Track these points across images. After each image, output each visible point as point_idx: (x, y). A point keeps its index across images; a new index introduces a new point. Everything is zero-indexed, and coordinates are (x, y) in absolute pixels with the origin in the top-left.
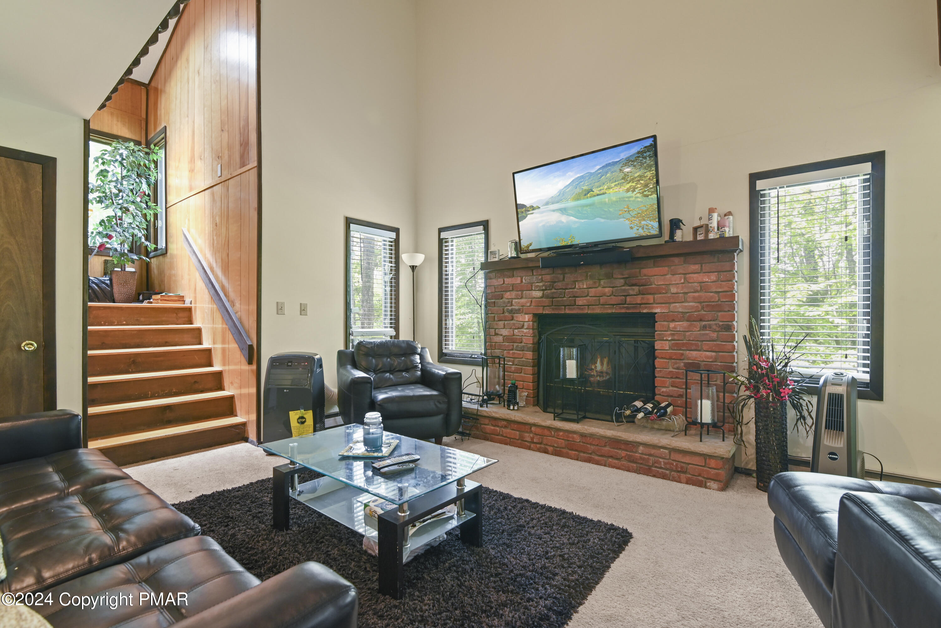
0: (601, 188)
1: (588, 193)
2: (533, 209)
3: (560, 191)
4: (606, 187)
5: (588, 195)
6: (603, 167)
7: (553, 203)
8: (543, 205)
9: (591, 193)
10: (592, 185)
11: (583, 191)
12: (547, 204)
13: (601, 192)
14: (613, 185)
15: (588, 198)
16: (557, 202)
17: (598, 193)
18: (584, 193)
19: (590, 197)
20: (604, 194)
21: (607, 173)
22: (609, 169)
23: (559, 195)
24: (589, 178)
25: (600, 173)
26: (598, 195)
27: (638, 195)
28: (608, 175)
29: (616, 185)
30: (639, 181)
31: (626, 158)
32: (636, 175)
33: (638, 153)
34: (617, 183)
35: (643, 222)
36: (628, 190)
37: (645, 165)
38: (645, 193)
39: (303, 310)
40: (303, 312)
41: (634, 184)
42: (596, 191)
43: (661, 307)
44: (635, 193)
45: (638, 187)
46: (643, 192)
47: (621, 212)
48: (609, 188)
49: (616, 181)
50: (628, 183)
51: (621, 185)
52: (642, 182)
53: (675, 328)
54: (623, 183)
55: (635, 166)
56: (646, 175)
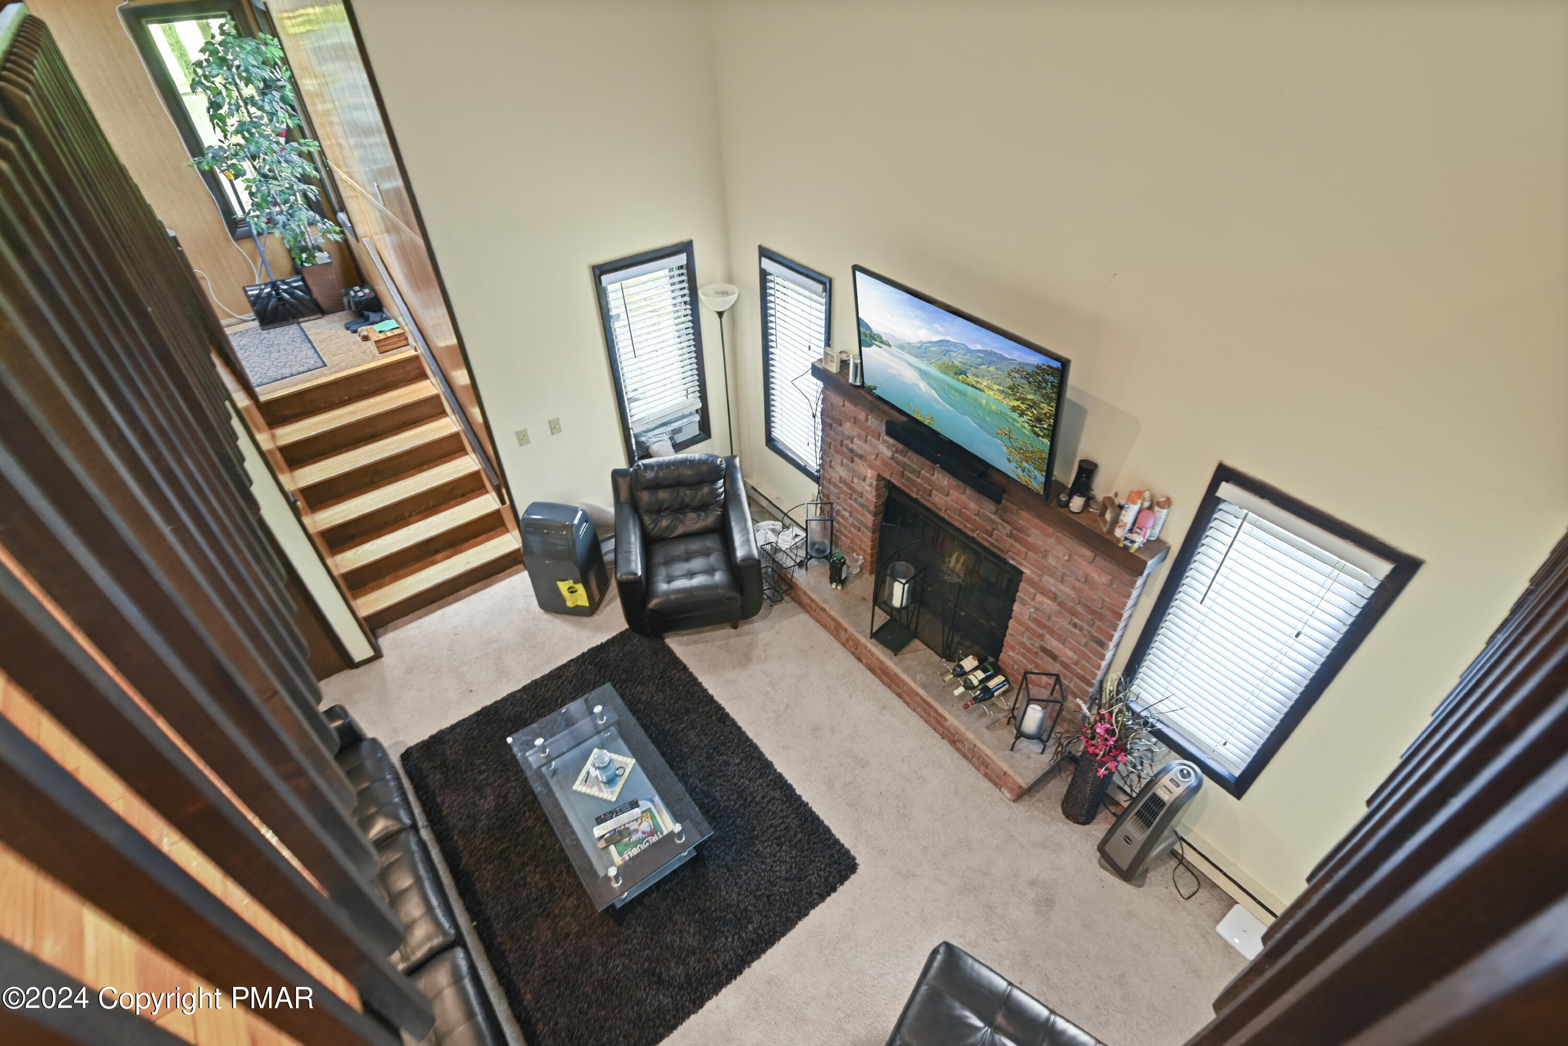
0: (979, 380)
1: (961, 374)
2: (881, 342)
3: (922, 343)
4: (985, 383)
5: (960, 377)
6: (986, 352)
7: (909, 353)
8: (895, 346)
9: (964, 376)
10: (967, 367)
11: (952, 366)
12: (901, 347)
13: (978, 386)
14: (996, 387)
15: (958, 380)
16: (917, 356)
17: (974, 384)
18: (955, 370)
19: (963, 382)
20: (980, 390)
21: (990, 364)
22: (994, 361)
23: (920, 347)
24: (964, 354)
25: (981, 358)
26: (973, 386)
27: (1026, 425)
28: (991, 369)
29: (999, 390)
30: (1032, 407)
31: (1020, 363)
32: (1030, 397)
33: (1038, 367)
34: (1001, 388)
35: (1025, 464)
36: (1014, 409)
37: (1044, 391)
38: (1037, 430)
39: (554, 427)
40: (554, 431)
41: (1023, 407)
42: (971, 379)
43: (1031, 570)
44: (1021, 419)
45: (1027, 415)
46: (1033, 426)
47: (999, 431)
48: (990, 388)
49: (1000, 385)
50: (1017, 400)
51: (1007, 395)
52: (1035, 412)
53: (1041, 603)
54: (1010, 395)
55: (1029, 382)
56: (1042, 405)
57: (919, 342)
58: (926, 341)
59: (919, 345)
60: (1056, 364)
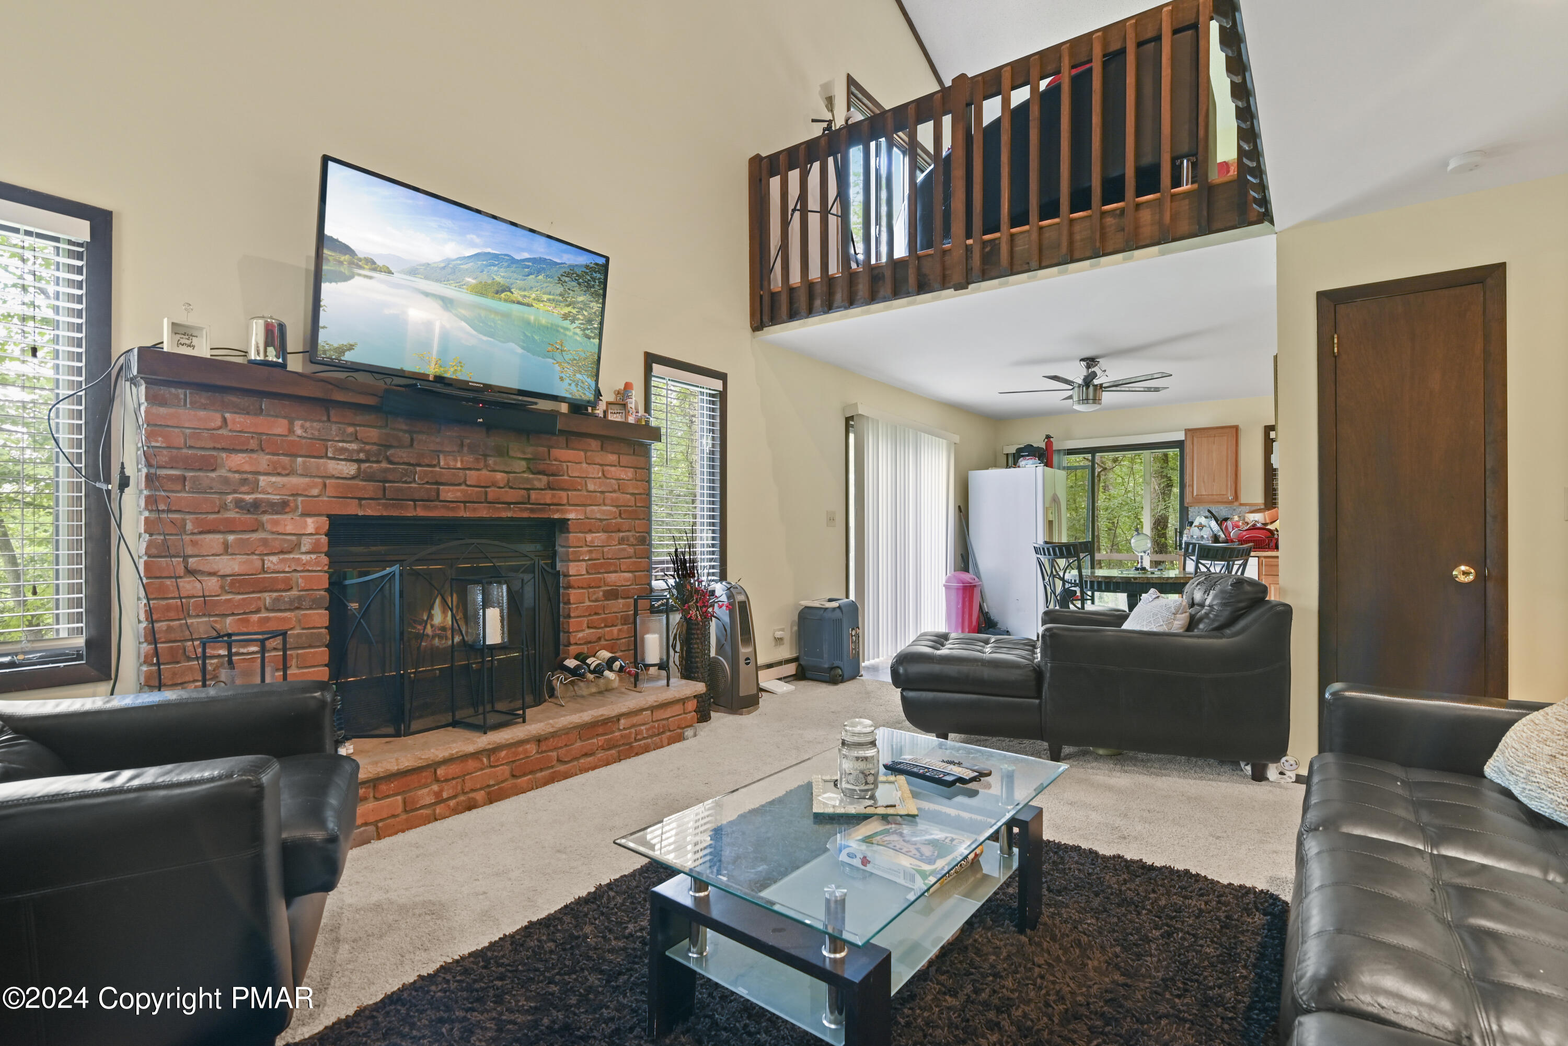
0: (526, 293)
1: (503, 291)
2: (375, 270)
3: (448, 261)
4: (533, 296)
5: (503, 295)
6: (533, 260)
7: (426, 277)
8: (399, 272)
9: (509, 293)
10: (512, 281)
11: (493, 284)
12: (413, 272)
13: (526, 301)
14: (545, 297)
15: (500, 299)
16: (438, 280)
17: (520, 299)
18: (496, 288)
19: (506, 301)
21: (539, 272)
22: (544, 269)
23: (444, 268)
24: (508, 266)
25: (528, 267)
26: (519, 303)
27: (578, 331)
28: (540, 277)
29: (549, 300)
30: (582, 309)
31: (570, 266)
32: (580, 299)
33: (587, 266)
34: (551, 297)
35: (579, 376)
36: (565, 317)
37: (593, 290)
38: (588, 332)
41: (574, 311)
42: (517, 295)
43: (576, 511)
44: (574, 325)
45: (578, 319)
46: (584, 330)
47: (550, 348)
48: (538, 300)
49: (550, 294)
50: (568, 306)
51: (557, 303)
52: (586, 313)
53: (592, 541)
54: (561, 302)
55: (579, 284)
56: (592, 304)
57: (443, 261)
58: (455, 257)
59: (442, 265)
60: (602, 261)
